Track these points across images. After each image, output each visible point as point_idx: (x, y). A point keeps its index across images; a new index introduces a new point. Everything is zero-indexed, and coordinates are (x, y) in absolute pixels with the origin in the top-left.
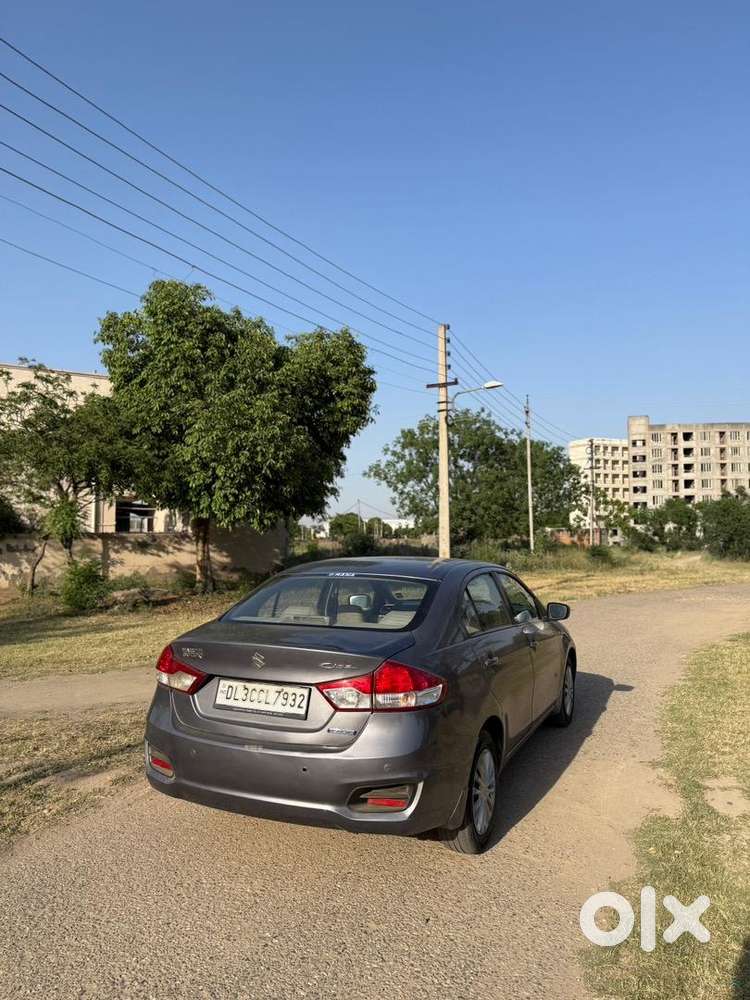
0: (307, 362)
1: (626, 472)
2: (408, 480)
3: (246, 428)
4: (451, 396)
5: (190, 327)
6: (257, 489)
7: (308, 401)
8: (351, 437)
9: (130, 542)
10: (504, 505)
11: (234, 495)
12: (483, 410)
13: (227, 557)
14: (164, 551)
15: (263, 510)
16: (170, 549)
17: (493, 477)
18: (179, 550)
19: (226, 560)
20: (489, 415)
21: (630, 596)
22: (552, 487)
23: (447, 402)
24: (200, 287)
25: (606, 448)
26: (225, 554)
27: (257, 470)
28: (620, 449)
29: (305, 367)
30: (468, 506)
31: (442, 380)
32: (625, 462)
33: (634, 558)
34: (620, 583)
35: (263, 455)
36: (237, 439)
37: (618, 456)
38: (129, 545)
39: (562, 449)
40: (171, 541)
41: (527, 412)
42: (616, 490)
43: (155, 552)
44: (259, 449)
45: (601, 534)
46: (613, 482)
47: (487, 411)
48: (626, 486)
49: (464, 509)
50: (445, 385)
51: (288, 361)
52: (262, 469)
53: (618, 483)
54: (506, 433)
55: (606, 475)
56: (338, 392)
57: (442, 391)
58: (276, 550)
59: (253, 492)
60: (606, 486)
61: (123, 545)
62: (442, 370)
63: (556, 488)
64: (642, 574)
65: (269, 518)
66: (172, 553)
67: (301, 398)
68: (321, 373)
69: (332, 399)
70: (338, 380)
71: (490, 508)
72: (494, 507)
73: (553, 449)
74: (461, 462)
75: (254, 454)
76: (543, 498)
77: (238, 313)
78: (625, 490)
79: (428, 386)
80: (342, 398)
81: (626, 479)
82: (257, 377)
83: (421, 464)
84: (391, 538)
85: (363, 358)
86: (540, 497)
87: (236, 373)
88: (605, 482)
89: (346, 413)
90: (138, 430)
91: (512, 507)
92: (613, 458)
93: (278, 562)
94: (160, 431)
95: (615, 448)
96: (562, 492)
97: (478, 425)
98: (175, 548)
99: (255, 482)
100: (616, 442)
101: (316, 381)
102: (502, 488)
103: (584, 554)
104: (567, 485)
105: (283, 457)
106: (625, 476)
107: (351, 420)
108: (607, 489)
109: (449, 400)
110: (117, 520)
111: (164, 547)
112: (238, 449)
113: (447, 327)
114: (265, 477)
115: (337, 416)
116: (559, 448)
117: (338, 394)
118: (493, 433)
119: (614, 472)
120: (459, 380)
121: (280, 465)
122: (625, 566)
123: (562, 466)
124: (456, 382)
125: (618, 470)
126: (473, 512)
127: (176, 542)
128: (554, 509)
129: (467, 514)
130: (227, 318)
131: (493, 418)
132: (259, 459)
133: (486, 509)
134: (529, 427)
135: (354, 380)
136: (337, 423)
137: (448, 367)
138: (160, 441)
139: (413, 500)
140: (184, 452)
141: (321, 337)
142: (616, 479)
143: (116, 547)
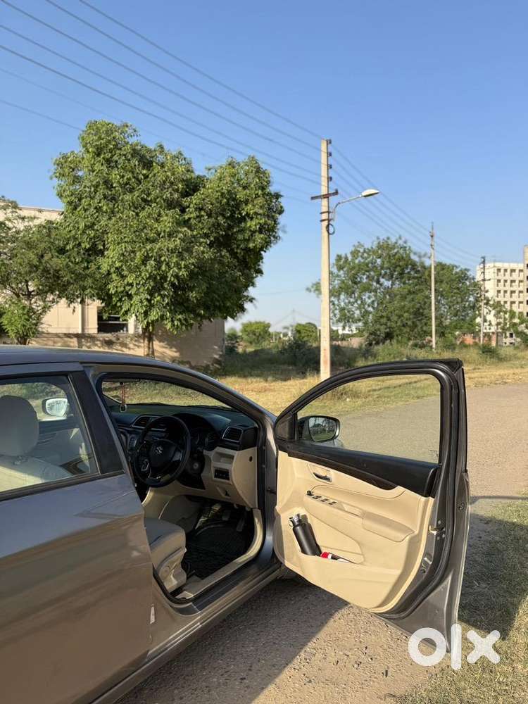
0: (218, 186)
1: (521, 289)
2: (340, 294)
3: (153, 241)
4: (333, 205)
5: (115, 158)
6: (165, 295)
7: (221, 220)
8: (262, 252)
9: (100, 341)
10: (415, 313)
11: (147, 299)
12: (400, 238)
13: (175, 352)
14: (126, 348)
15: (173, 312)
16: (131, 346)
17: (406, 290)
18: (138, 347)
19: (177, 355)
20: (405, 242)
21: (506, 386)
22: (459, 300)
23: (329, 212)
24: (127, 126)
25: (506, 270)
26: (174, 350)
27: (164, 278)
28: (517, 271)
29: (217, 192)
30: (384, 314)
31: (324, 191)
32: (521, 281)
33: (520, 354)
34: (500, 375)
35: (167, 264)
36: (144, 250)
37: (515, 276)
38: (98, 342)
39: (468, 270)
40: (132, 340)
41: (432, 236)
42: (513, 303)
43: (120, 348)
44: (163, 259)
45: (497, 336)
46: (511, 296)
47: (403, 239)
48: (521, 300)
49: (382, 317)
50: (327, 196)
51: (204, 187)
52: (167, 277)
53: (515, 297)
54: (420, 257)
55: (505, 292)
56: (247, 213)
57: (325, 202)
58: (216, 347)
59: (163, 297)
60: (505, 300)
61: (94, 342)
62: (324, 181)
63: (462, 301)
64: (522, 367)
65: (180, 320)
66: (133, 349)
67: (216, 219)
68: (231, 196)
69: (243, 219)
70: (247, 202)
71: (403, 316)
72: (406, 315)
73: (461, 270)
74: (382, 280)
75: (159, 263)
76: (452, 309)
77: (161, 147)
78: (520, 302)
79: (313, 198)
80: (252, 219)
81: (521, 294)
82: (164, 197)
83: (350, 283)
84: (337, 341)
85: (268, 182)
86: (450, 307)
87: (149, 195)
88: (504, 297)
89: (254, 232)
90: (71, 246)
91: (420, 314)
92: (512, 279)
93: (217, 357)
94: (88, 246)
95: (513, 271)
96: (467, 303)
97: (396, 251)
98: (135, 345)
99: (164, 289)
100: (513, 266)
101: (228, 203)
102: (413, 300)
103: (476, 351)
104: (471, 299)
105: (186, 266)
106: (520, 292)
107: (259, 238)
108: (505, 302)
109: (331, 210)
110: (98, 324)
111: (126, 344)
112: (145, 260)
113: (329, 142)
114: (173, 285)
115: (247, 235)
116: (466, 270)
117: (248, 214)
118: (408, 256)
119: (512, 289)
120: (339, 191)
121: (183, 273)
122: (510, 360)
123: (468, 283)
124: (336, 193)
125: (515, 287)
126: (389, 319)
127: (136, 341)
128: (461, 317)
129: (384, 320)
130: (149, 151)
131: (409, 244)
132: (163, 268)
133: (400, 316)
134: (433, 249)
135: (260, 201)
136: (248, 240)
137: (330, 179)
138: (89, 255)
139: (342, 309)
140: (104, 264)
141: (232, 165)
142: (513, 295)
143: (89, 344)
